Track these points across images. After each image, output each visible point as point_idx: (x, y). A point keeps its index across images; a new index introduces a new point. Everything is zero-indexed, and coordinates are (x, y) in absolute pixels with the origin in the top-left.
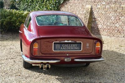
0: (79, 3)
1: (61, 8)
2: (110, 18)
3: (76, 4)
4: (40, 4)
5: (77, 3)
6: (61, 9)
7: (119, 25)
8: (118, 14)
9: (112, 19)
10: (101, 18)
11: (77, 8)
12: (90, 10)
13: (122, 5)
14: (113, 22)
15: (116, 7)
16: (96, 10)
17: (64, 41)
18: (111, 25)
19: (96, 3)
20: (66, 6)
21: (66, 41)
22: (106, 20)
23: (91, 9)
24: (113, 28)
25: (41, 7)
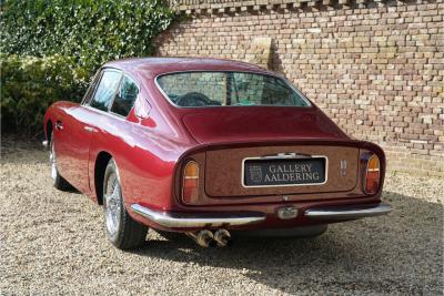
0: (228, 29)
1: (161, 45)
2: (337, 78)
3: (219, 34)
4: (80, 30)
5: (222, 29)
6: (161, 49)
7: (368, 102)
8: (364, 66)
9: (343, 81)
10: (306, 80)
11: (222, 47)
12: (267, 51)
13: (377, 39)
14: (349, 91)
15: (357, 45)
16: (288, 55)
17: (276, 155)
18: (342, 102)
19: (289, 31)
20: (179, 38)
21: (282, 156)
22: (324, 86)
23: (273, 49)
24: (349, 111)
25: (85, 42)
